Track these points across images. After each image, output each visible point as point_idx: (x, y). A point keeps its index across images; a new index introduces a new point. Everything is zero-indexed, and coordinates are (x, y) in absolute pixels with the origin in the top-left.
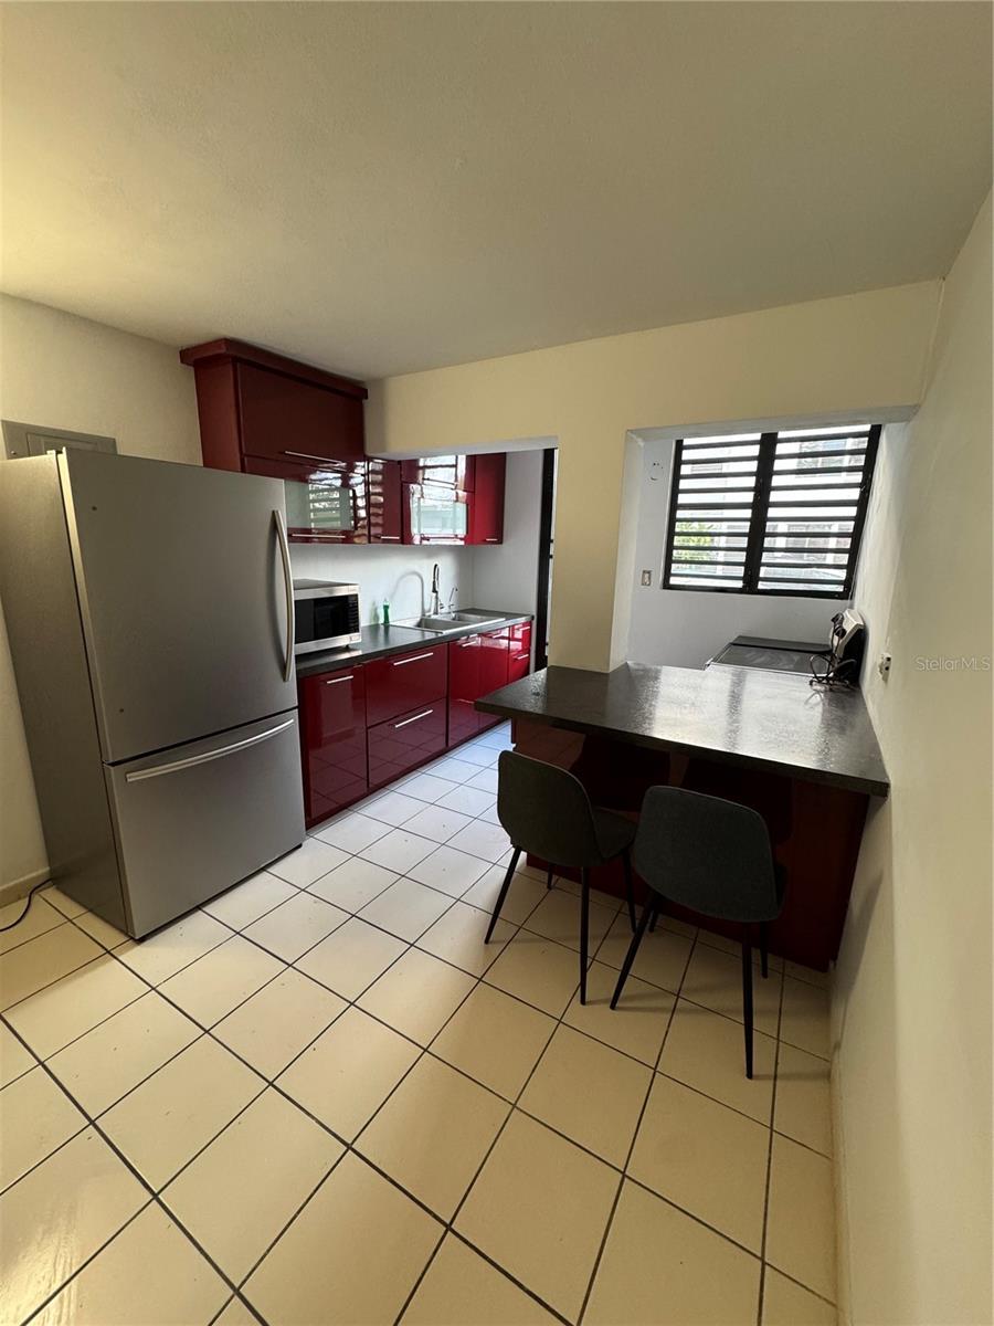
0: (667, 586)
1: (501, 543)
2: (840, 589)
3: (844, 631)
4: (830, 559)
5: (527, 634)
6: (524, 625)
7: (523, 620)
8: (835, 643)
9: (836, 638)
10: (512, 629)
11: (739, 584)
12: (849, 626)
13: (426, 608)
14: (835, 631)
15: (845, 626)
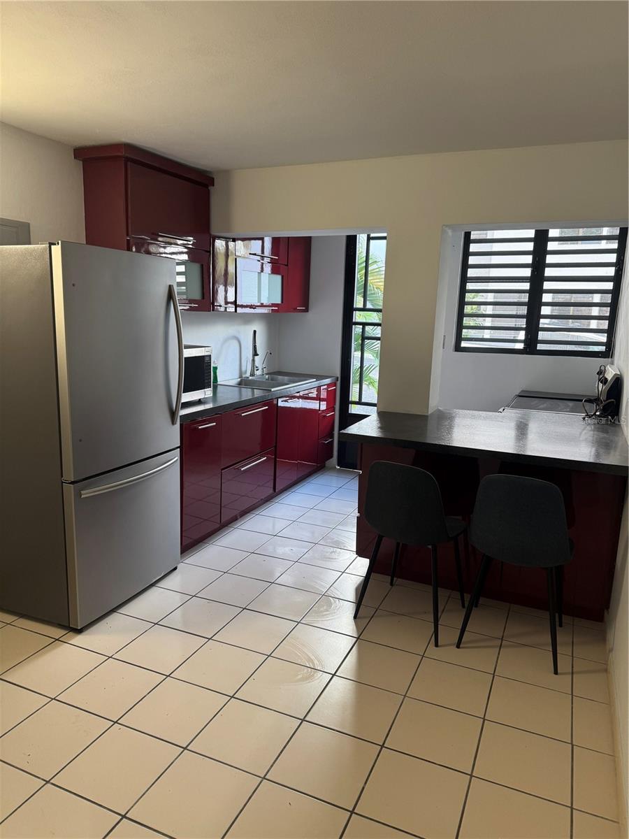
0: (458, 348)
1: (308, 311)
2: (603, 348)
3: (606, 379)
4: (594, 324)
5: (331, 395)
6: (329, 385)
7: (328, 381)
8: (600, 389)
9: (601, 385)
10: (319, 389)
11: (520, 346)
12: (610, 375)
13: (243, 369)
14: (599, 380)
15: (606, 376)
